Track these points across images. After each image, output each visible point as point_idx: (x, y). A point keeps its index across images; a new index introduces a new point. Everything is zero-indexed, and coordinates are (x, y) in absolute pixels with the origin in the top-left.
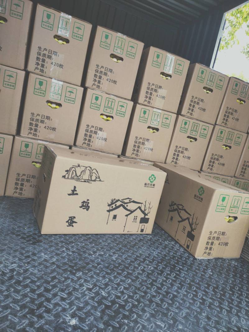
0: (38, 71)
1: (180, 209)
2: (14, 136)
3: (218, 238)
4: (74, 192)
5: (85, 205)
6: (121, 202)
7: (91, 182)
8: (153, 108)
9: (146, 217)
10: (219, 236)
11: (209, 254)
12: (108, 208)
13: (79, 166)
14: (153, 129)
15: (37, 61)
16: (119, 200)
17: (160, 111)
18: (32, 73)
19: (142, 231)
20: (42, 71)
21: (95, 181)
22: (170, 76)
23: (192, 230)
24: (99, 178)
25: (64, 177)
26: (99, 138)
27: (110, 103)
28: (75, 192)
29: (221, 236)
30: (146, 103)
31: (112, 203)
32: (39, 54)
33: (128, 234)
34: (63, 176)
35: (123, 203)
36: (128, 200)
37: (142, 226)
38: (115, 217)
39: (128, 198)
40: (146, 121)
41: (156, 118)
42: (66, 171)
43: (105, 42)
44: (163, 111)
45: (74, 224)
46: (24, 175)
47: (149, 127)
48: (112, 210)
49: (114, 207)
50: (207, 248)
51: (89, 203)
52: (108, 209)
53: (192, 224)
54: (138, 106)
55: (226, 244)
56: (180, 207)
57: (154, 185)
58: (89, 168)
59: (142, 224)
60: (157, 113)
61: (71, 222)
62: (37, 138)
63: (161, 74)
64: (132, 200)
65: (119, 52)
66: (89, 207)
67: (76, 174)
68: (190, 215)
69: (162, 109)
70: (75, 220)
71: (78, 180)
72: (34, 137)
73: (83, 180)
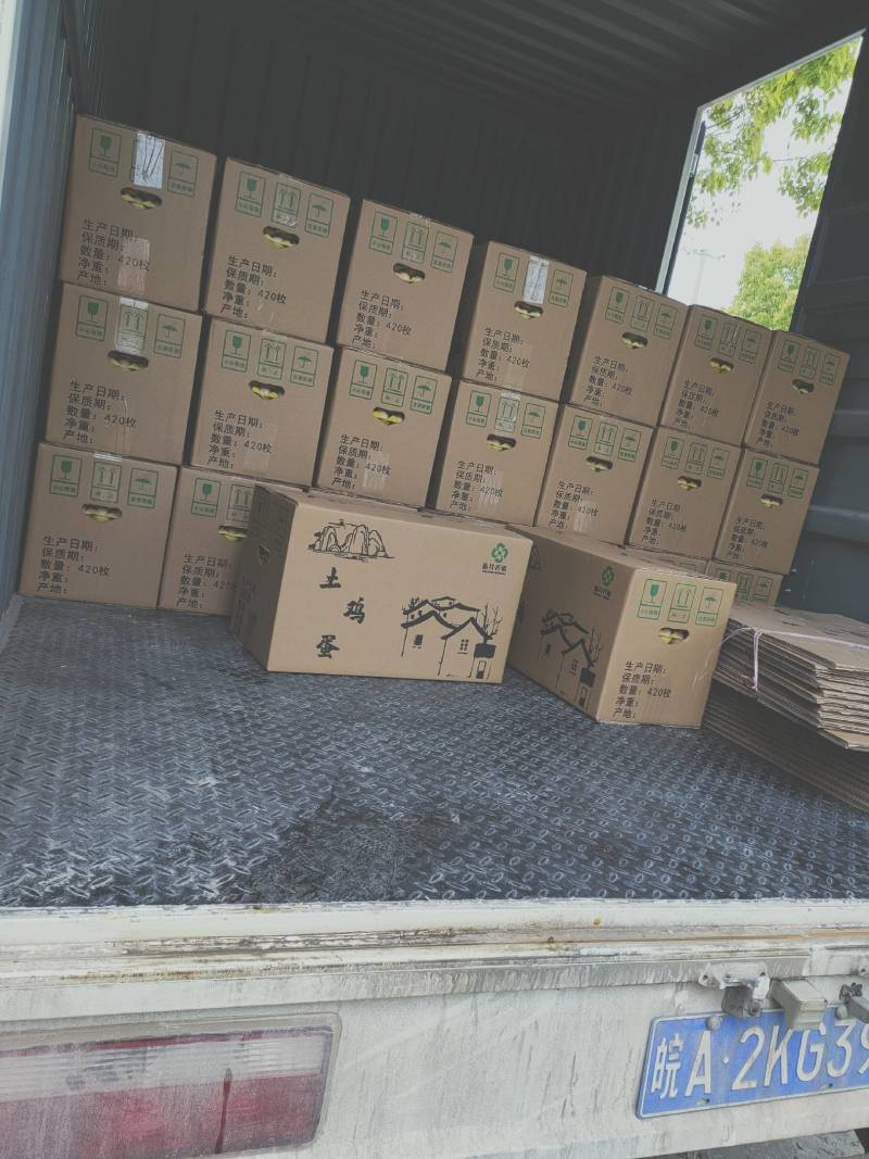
0: (229, 313)
1: (566, 624)
2: (179, 468)
3: (646, 679)
4: (332, 582)
5: (356, 611)
6: (431, 605)
7: (367, 558)
8: (501, 388)
9: (489, 642)
10: (647, 674)
11: (627, 714)
12: (405, 619)
13: (342, 524)
14: (502, 440)
15: (227, 290)
16: (426, 602)
17: (517, 397)
18: (217, 318)
19: (480, 675)
20: (238, 312)
21: (375, 556)
22: (540, 310)
23: (591, 664)
24: (384, 551)
25: (312, 547)
26: (372, 467)
27: (396, 381)
28: (335, 582)
29: (653, 674)
30: (482, 378)
31: (413, 608)
32: (231, 273)
33: (448, 681)
34: (310, 546)
35: (436, 607)
36: (448, 601)
37: (480, 663)
38: (419, 640)
39: (447, 598)
40: (483, 422)
41: (507, 414)
42: (316, 535)
43: (382, 237)
44: (525, 397)
45: (332, 652)
46: (201, 558)
47: (491, 437)
48: (412, 624)
49: (417, 616)
50: (621, 700)
51: (362, 606)
52: (404, 621)
53: (591, 651)
54: (463, 384)
55: (667, 693)
56: (566, 619)
57: (504, 568)
58: (362, 529)
59: (481, 659)
60: (510, 402)
61: (327, 646)
62: (229, 470)
63: (516, 306)
64: (456, 602)
65: (414, 259)
66: (363, 614)
67: (336, 541)
68: (587, 633)
69: (520, 390)
70: (334, 643)
71: (340, 553)
72: (221, 468)
73: (350, 555)
